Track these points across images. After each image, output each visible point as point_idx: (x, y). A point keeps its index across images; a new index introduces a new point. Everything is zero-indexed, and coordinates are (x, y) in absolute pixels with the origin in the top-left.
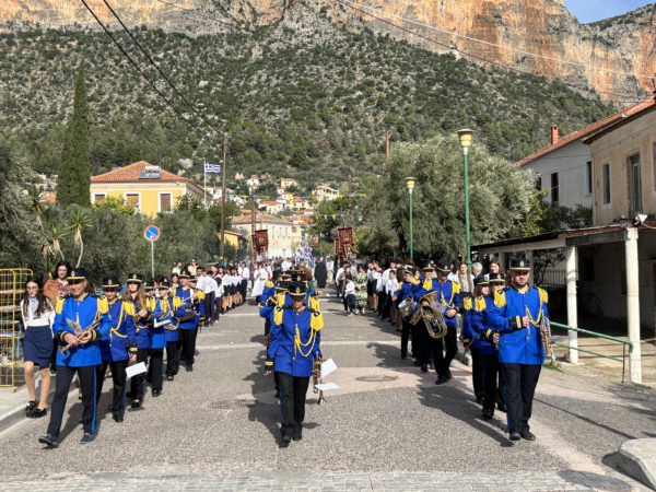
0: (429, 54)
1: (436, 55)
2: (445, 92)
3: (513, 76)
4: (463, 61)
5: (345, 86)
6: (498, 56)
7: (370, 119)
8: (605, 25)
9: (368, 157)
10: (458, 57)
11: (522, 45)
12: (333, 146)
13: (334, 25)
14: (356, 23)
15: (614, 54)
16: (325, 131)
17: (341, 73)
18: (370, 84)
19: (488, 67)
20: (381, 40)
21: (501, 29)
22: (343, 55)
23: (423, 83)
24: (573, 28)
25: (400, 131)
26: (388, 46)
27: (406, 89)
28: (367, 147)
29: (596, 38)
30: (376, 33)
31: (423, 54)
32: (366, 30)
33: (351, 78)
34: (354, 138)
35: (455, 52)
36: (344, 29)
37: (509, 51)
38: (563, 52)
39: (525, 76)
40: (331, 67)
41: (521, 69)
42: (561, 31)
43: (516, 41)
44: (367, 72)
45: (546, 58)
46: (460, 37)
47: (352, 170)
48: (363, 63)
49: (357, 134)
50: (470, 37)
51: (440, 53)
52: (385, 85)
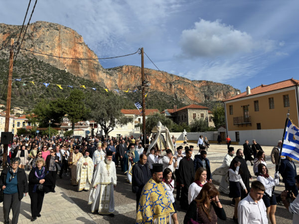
0: (57, 69)
1: (59, 70)
2: (63, 81)
3: (83, 79)
4: (68, 73)
5: (26, 74)
6: (79, 73)
7: (36, 87)
8: (109, 70)
9: (35, 99)
10: (67, 72)
11: (86, 71)
12: (21, 94)
13: (23, 55)
14: (31, 55)
15: (112, 78)
16: (18, 89)
17: (25, 70)
18: (36, 75)
19: (76, 76)
20: (40, 62)
21: (81, 65)
22: (26, 65)
23: (55, 77)
24: (101, 69)
25: (47, 91)
26: (43, 64)
27: (49, 78)
28: (35, 95)
29: (107, 73)
30: (38, 60)
31: (54, 69)
32: (35, 58)
33: (29, 72)
34: (29, 92)
35: (66, 70)
36: (26, 56)
37: (83, 72)
38: (98, 75)
39: (86, 80)
40: (21, 68)
41: (86, 78)
42: (98, 69)
43: (85, 69)
44: (35, 71)
45: (93, 76)
46: (67, 66)
47: (29, 103)
48: (33, 68)
49: (31, 91)
50: (71, 66)
51: (61, 69)
52: (42, 76)
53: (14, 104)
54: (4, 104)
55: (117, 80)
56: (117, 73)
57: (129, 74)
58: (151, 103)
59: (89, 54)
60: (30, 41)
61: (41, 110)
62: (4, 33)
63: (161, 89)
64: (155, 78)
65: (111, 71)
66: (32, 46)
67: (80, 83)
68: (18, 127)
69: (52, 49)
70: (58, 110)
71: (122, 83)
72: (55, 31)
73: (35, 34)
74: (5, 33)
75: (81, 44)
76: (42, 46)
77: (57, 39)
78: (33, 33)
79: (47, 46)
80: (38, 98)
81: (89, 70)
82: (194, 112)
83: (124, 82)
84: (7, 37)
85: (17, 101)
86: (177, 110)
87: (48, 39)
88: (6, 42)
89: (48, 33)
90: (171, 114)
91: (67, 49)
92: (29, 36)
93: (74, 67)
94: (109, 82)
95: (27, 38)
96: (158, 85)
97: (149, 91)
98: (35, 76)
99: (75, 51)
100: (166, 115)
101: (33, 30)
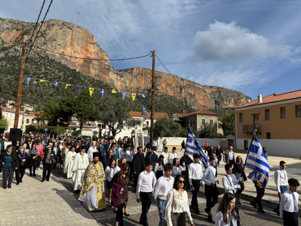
0: (68, 68)
1: (70, 69)
2: (73, 80)
3: (94, 79)
4: (79, 72)
5: (38, 72)
6: (90, 73)
7: (46, 84)
8: (120, 71)
9: (45, 97)
10: (77, 71)
11: (97, 71)
12: (31, 91)
13: (35, 52)
14: (43, 53)
15: (122, 79)
17: (36, 68)
18: (47, 73)
19: (87, 76)
20: (52, 60)
21: (92, 65)
22: (37, 62)
23: (66, 76)
24: (112, 70)
25: (58, 90)
26: (54, 62)
27: (60, 77)
28: (45, 93)
29: (118, 74)
30: (50, 58)
31: (65, 68)
32: (47, 56)
33: (40, 70)
34: (40, 90)
35: (77, 69)
36: (38, 54)
37: (93, 72)
38: (109, 76)
39: (96, 80)
40: (32, 65)
41: (96, 78)
42: (108, 70)
43: (96, 70)
44: (46, 69)
45: (104, 76)
46: (78, 65)
47: (39, 100)
48: (45, 66)
49: (41, 89)
50: (82, 66)
51: (72, 68)
52: (53, 74)
53: (24, 100)
54: (14, 101)
55: (128, 82)
56: (128, 75)
57: (140, 76)
58: (160, 106)
59: (100, 54)
60: (43, 38)
61: (50, 108)
62: (17, 30)
63: (171, 93)
64: (166, 81)
65: (121, 72)
66: (45, 44)
67: (90, 83)
68: (27, 124)
69: (64, 48)
70: (67, 109)
71: (132, 85)
72: (68, 29)
73: (47, 32)
74: (19, 30)
75: (93, 43)
76: (54, 44)
77: (70, 38)
78: (46, 30)
79: (60, 45)
80: (48, 96)
81: (100, 71)
82: (204, 118)
83: (134, 84)
84: (20, 33)
85: (27, 97)
86: (186, 115)
87: (61, 38)
88: (19, 39)
89: (61, 31)
90: (180, 118)
91: (79, 48)
92: (42, 34)
93: (85, 66)
94: (119, 83)
95: (40, 36)
96: (169, 89)
97: (159, 94)
98: (45, 74)
99: (87, 50)
100: (174, 119)
101: (46, 28)
